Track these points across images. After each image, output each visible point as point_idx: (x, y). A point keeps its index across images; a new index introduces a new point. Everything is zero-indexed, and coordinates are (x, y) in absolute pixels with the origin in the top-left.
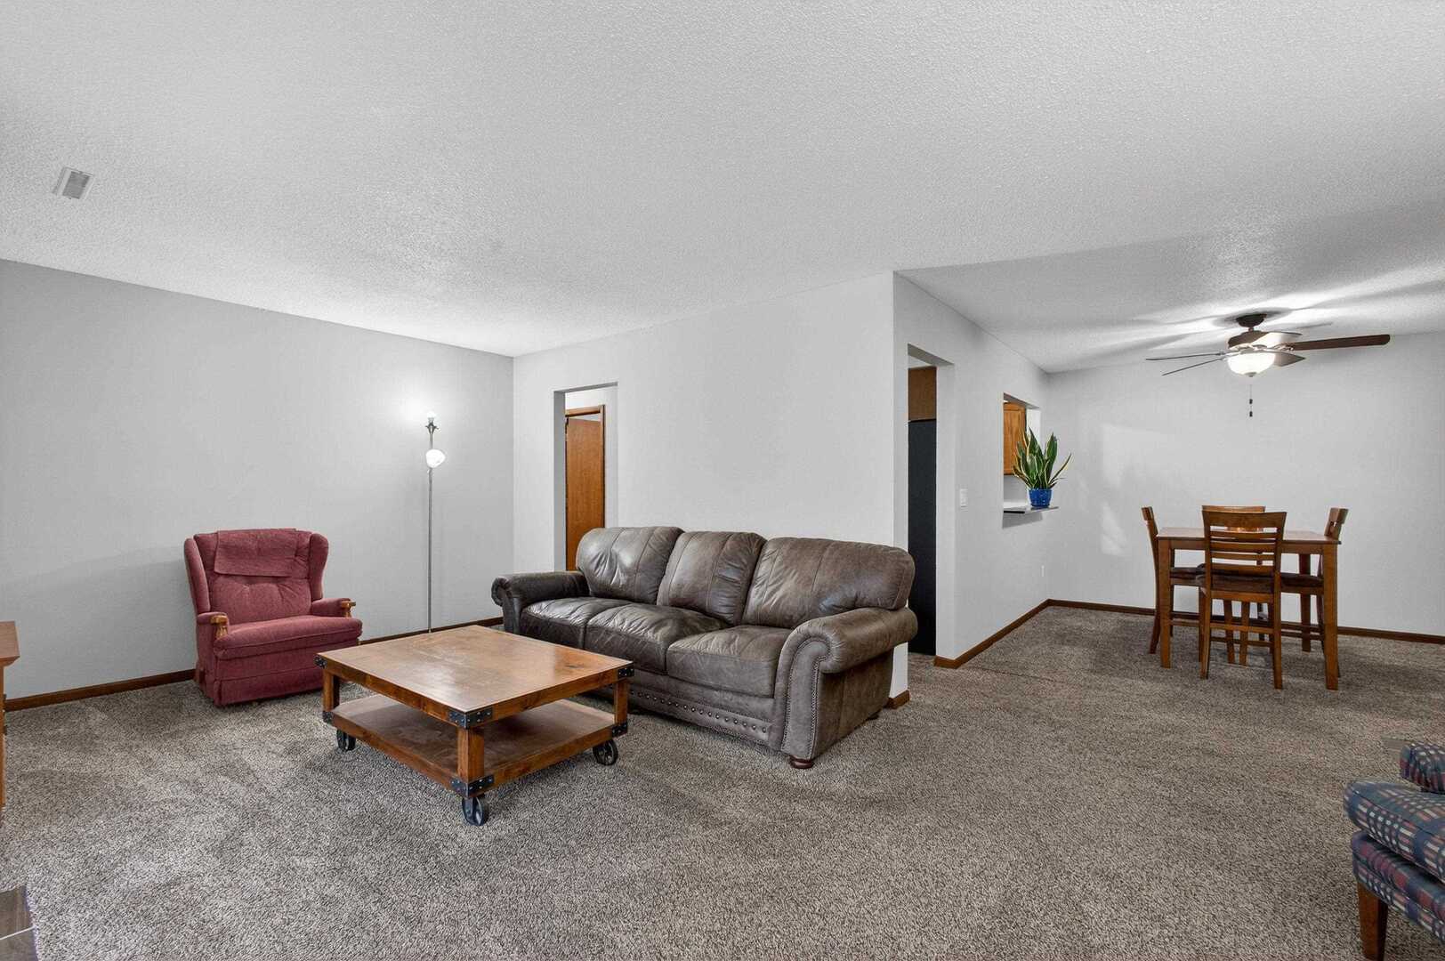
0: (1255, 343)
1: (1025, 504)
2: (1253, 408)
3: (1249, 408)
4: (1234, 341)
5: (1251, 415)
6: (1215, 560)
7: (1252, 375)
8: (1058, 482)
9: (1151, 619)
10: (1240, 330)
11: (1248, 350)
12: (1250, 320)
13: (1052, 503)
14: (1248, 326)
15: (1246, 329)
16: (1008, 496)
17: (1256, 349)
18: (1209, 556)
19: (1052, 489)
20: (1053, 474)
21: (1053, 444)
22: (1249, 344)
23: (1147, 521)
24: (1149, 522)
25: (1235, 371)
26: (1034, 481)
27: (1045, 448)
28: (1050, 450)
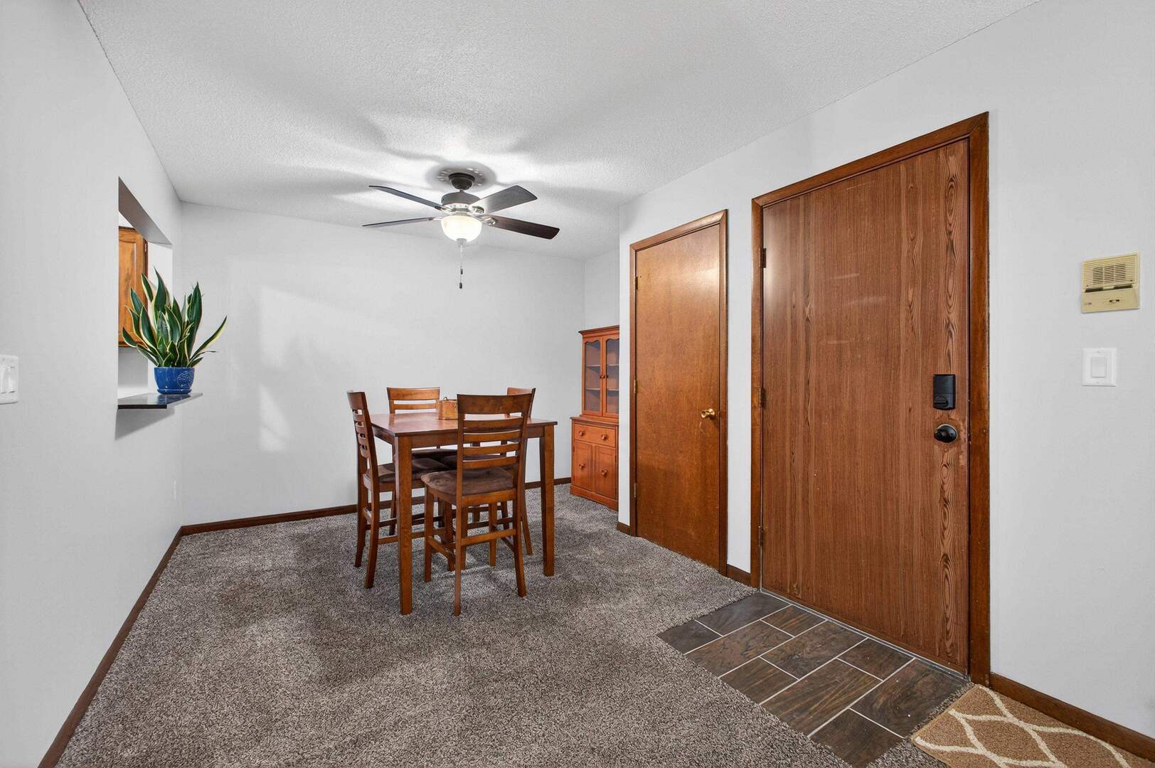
0: (475, 204)
1: (149, 391)
3: (457, 278)
4: (447, 199)
5: (461, 287)
7: (461, 242)
8: (206, 356)
11: (464, 212)
12: (462, 178)
13: (194, 388)
14: (459, 186)
15: (457, 189)
16: (123, 380)
19: (196, 367)
20: (196, 346)
21: (195, 300)
22: (463, 206)
23: (355, 411)
24: (360, 412)
25: (447, 235)
26: (164, 355)
27: (183, 305)
28: (191, 308)
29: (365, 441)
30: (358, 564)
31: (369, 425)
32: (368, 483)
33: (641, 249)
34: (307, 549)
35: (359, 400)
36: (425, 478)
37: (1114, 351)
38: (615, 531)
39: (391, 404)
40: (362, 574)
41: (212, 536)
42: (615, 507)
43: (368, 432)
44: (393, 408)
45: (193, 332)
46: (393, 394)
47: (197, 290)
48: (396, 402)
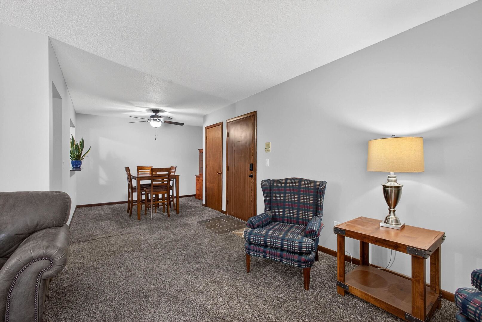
0: (159, 119)
2: (157, 137)
3: (155, 137)
4: (152, 117)
5: (156, 139)
6: (154, 183)
7: (156, 127)
8: (85, 157)
9: (127, 205)
10: (153, 114)
11: (156, 120)
12: (156, 111)
13: (82, 166)
14: (155, 113)
15: (155, 114)
17: (159, 120)
18: (152, 182)
19: (82, 160)
20: (82, 155)
21: (82, 142)
22: (156, 119)
23: (127, 172)
24: (128, 172)
25: (152, 126)
26: (74, 157)
27: (79, 144)
28: (81, 144)
29: (129, 180)
30: (128, 212)
31: (130, 176)
32: (130, 191)
33: (207, 129)
34: (113, 210)
35: (127, 169)
36: (145, 189)
37: (268, 159)
38: (201, 206)
39: (138, 171)
40: (129, 214)
41: (85, 208)
42: (202, 200)
43: (130, 177)
44: (138, 172)
45: (82, 151)
46: (139, 168)
47: (83, 140)
48: (139, 170)
